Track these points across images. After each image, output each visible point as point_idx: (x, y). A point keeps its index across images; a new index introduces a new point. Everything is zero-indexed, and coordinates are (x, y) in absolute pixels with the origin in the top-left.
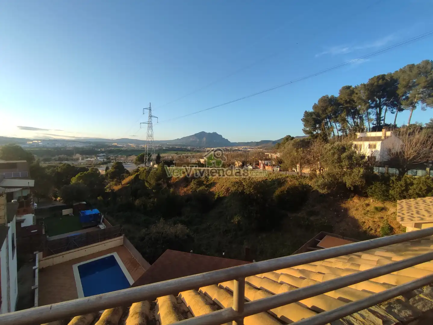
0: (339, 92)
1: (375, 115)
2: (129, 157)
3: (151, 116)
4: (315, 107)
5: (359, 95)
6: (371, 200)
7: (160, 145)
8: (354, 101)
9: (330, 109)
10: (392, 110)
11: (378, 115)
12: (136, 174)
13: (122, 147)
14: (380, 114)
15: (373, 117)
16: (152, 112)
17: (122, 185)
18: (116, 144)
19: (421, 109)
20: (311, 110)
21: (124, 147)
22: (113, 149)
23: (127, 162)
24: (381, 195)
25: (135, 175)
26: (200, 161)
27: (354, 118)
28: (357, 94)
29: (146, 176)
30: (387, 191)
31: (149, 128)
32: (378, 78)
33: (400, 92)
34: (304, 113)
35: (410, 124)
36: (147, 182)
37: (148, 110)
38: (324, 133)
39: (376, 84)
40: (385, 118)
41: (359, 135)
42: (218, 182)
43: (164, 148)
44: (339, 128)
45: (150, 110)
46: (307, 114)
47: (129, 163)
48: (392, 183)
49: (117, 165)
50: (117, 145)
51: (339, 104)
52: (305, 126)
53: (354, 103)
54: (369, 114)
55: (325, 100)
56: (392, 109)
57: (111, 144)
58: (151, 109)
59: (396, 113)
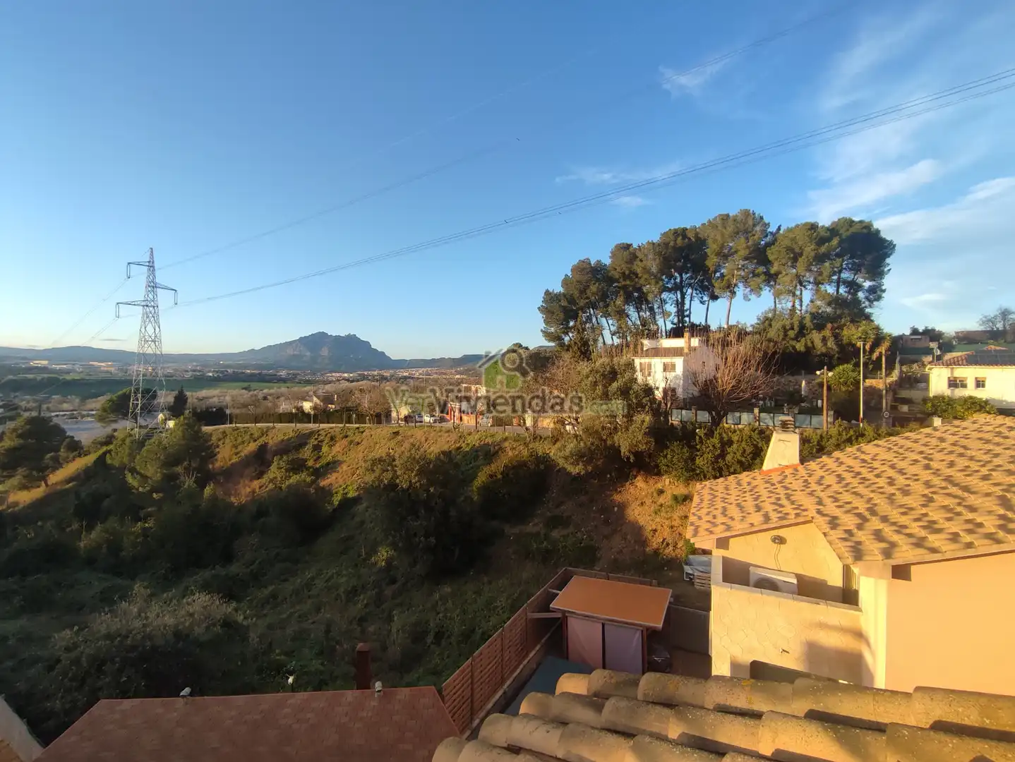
0: (610, 255)
1: (673, 305)
2: (87, 401)
3: (153, 286)
4: (566, 282)
5: (644, 262)
6: (667, 481)
7: (197, 366)
8: (636, 275)
9: (594, 288)
10: (702, 298)
11: (680, 304)
12: (105, 449)
13: (68, 372)
14: (683, 303)
15: (671, 308)
16: (157, 273)
17: (47, 485)
18: (45, 362)
19: (743, 297)
20: (558, 288)
21: (77, 371)
22: (31, 376)
23: (83, 416)
24: (682, 468)
25: (101, 452)
26: (302, 407)
27: (638, 309)
28: (641, 261)
29: (132, 456)
30: (693, 460)
31: (148, 317)
32: (675, 233)
33: (711, 262)
34: (543, 295)
35: (730, 324)
36: (133, 471)
37: (146, 269)
38: (582, 339)
39: (672, 244)
40: (690, 313)
41: (647, 343)
42: (345, 459)
43: (211, 374)
44: (613, 329)
45: (151, 266)
46: (550, 297)
47: (89, 419)
48: (700, 442)
49: (28, 427)
50: (50, 367)
51: (611, 280)
52: (546, 322)
53: (637, 279)
54: (663, 302)
55: (583, 269)
56: (700, 296)
57: (23, 363)
58: (153, 267)
59: (707, 302)
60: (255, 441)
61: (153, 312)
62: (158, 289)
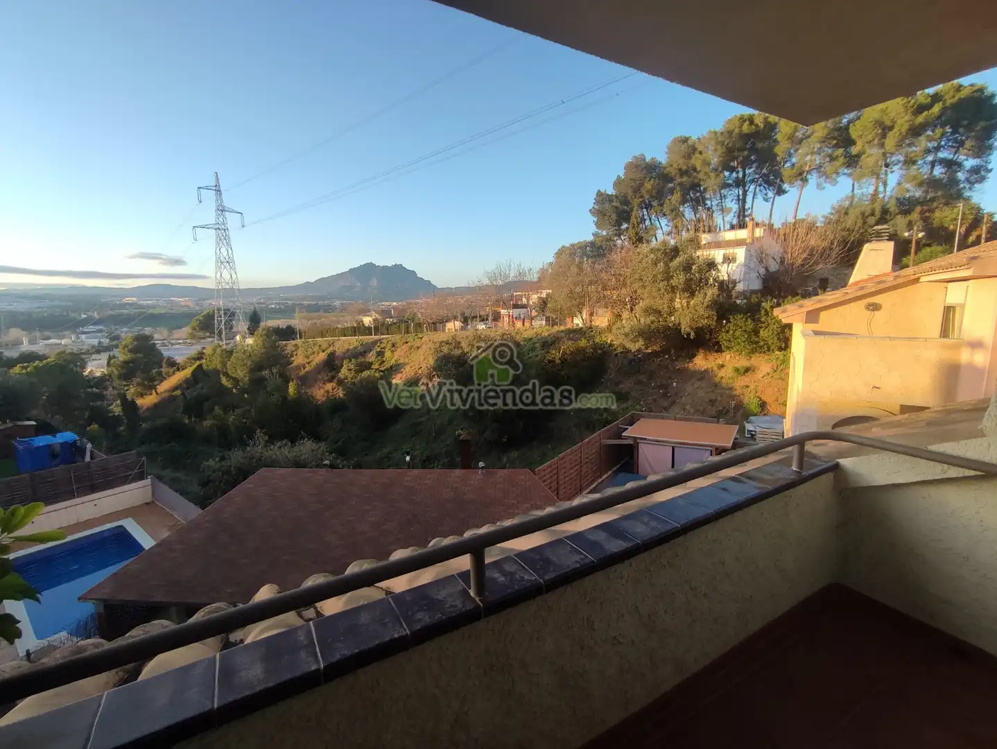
0: (666, 150)
1: (734, 201)
2: (174, 332)
4: (618, 183)
5: (704, 155)
6: (728, 357)
8: (695, 170)
9: (648, 186)
10: (766, 195)
11: (742, 201)
12: (198, 363)
13: (153, 307)
14: (744, 201)
17: (157, 394)
18: (135, 299)
19: (816, 186)
20: (610, 191)
21: (160, 305)
22: (125, 311)
23: (172, 344)
24: (745, 342)
25: (195, 366)
26: (362, 321)
27: (695, 211)
28: (701, 153)
29: (224, 365)
30: (756, 332)
32: (740, 119)
33: (779, 150)
34: (595, 196)
35: (797, 218)
36: (226, 374)
38: (637, 234)
39: (737, 130)
40: (752, 212)
41: (705, 238)
42: (407, 361)
43: (273, 306)
44: (666, 229)
46: (602, 198)
47: (178, 346)
48: (765, 315)
49: (135, 343)
50: (139, 303)
51: (667, 178)
52: (598, 225)
53: (695, 174)
54: (723, 197)
55: (637, 167)
56: (764, 192)
57: (118, 300)
59: (772, 199)
60: (324, 351)
61: (224, 234)
62: (227, 213)
